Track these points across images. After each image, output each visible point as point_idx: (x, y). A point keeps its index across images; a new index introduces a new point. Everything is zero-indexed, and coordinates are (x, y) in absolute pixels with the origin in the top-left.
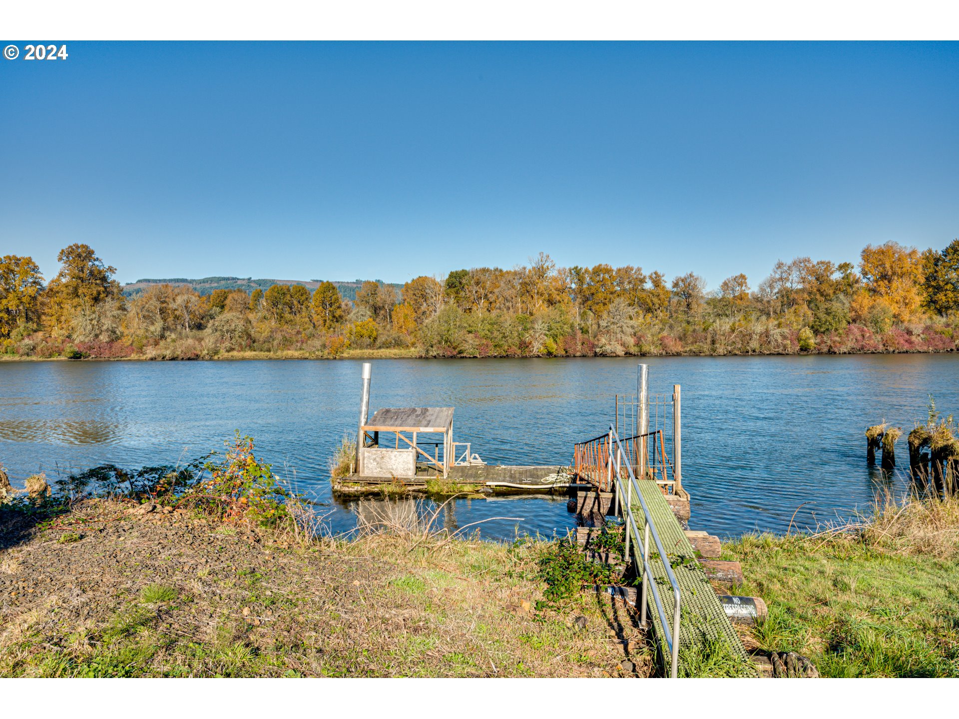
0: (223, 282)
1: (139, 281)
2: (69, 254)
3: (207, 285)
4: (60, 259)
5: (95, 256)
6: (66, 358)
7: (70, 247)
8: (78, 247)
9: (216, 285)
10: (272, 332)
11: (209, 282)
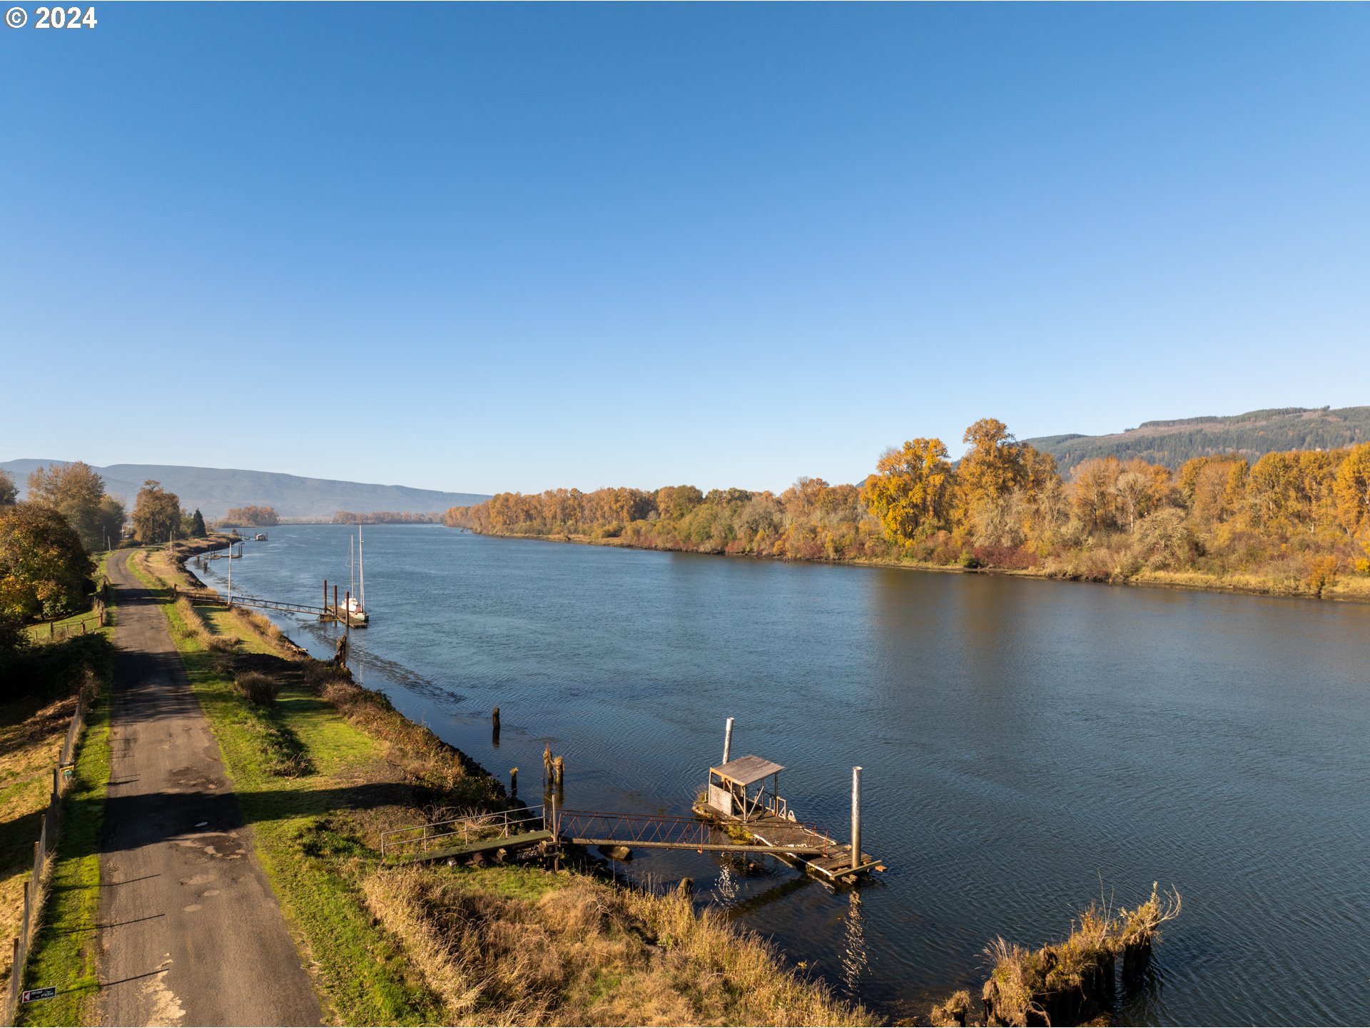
0: (1276, 418)
1: (1144, 425)
2: (976, 432)
3: (1249, 425)
4: (966, 440)
5: (1007, 432)
6: (962, 567)
7: (977, 423)
8: (987, 422)
9: (1264, 423)
10: (1233, 540)
11: (1253, 419)
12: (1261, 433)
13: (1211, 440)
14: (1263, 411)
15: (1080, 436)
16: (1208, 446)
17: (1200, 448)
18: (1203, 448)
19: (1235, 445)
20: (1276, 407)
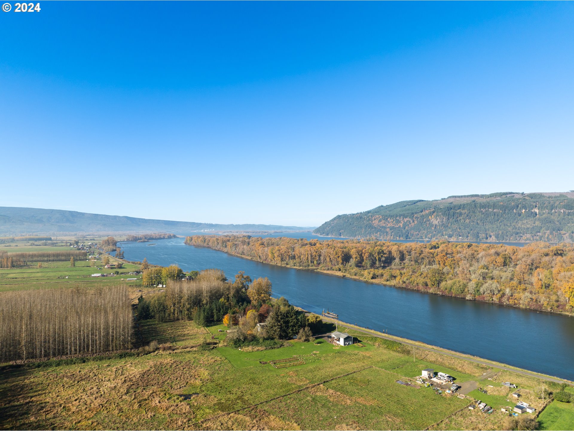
0: (504, 196)
9: (500, 198)
11: (494, 196)
12: (501, 203)
13: (483, 206)
14: (498, 193)
15: (422, 201)
16: (482, 208)
17: (479, 209)
18: (480, 209)
19: (492, 208)
20: (503, 192)
